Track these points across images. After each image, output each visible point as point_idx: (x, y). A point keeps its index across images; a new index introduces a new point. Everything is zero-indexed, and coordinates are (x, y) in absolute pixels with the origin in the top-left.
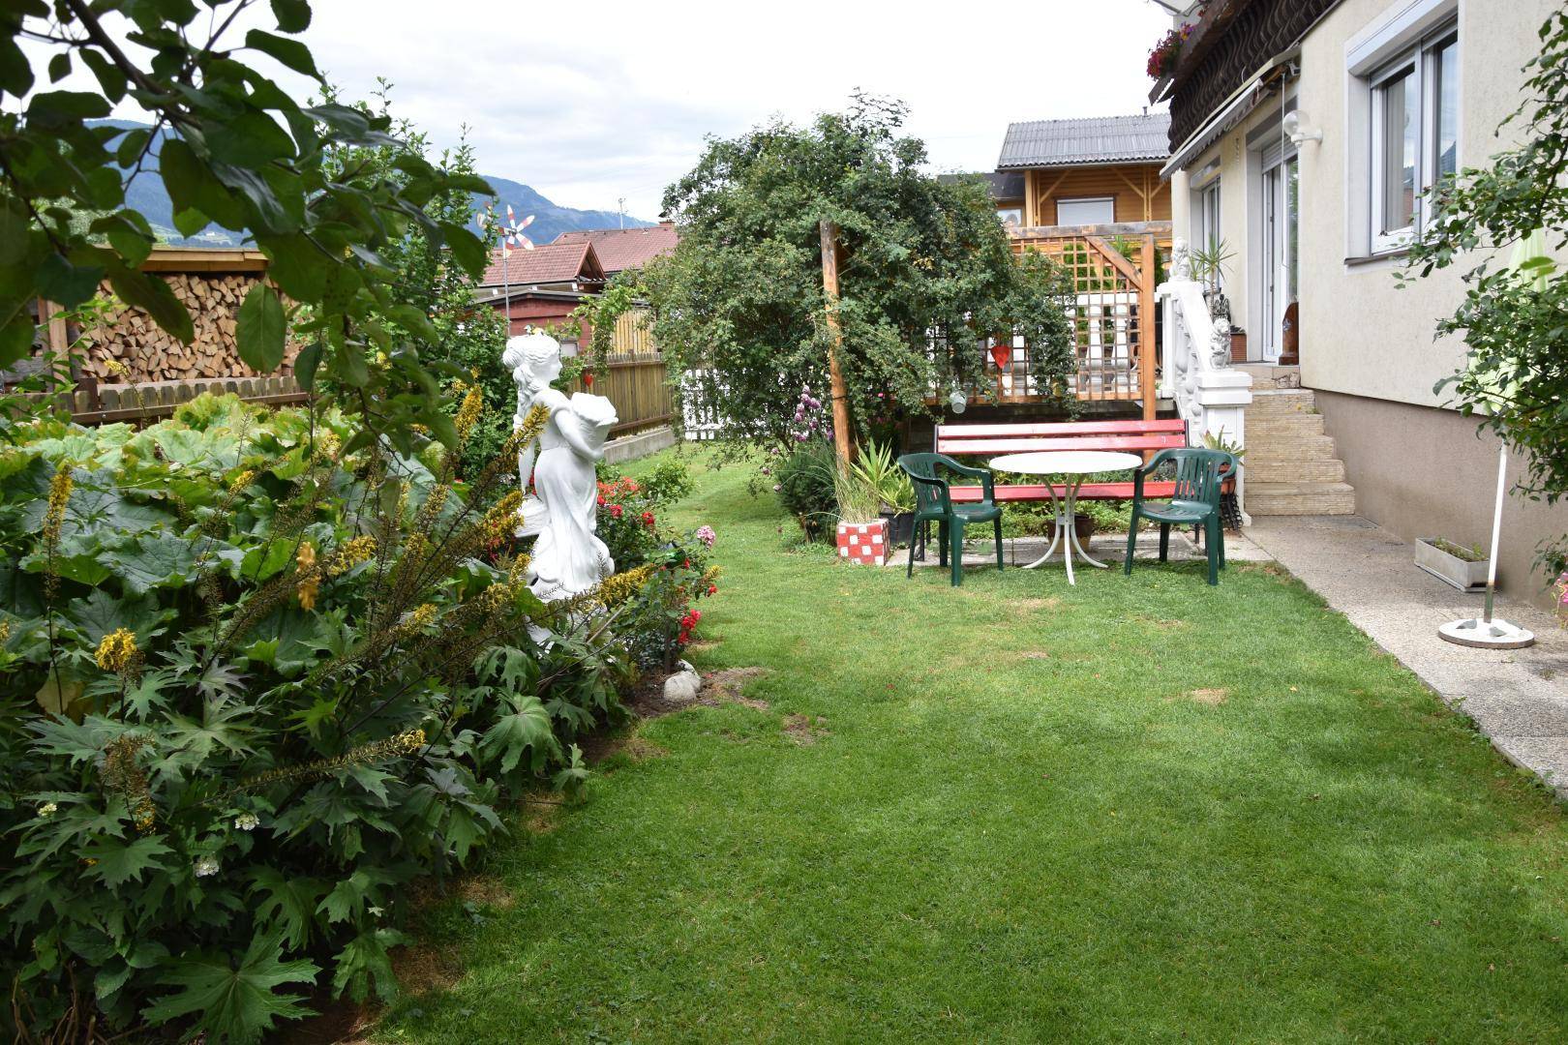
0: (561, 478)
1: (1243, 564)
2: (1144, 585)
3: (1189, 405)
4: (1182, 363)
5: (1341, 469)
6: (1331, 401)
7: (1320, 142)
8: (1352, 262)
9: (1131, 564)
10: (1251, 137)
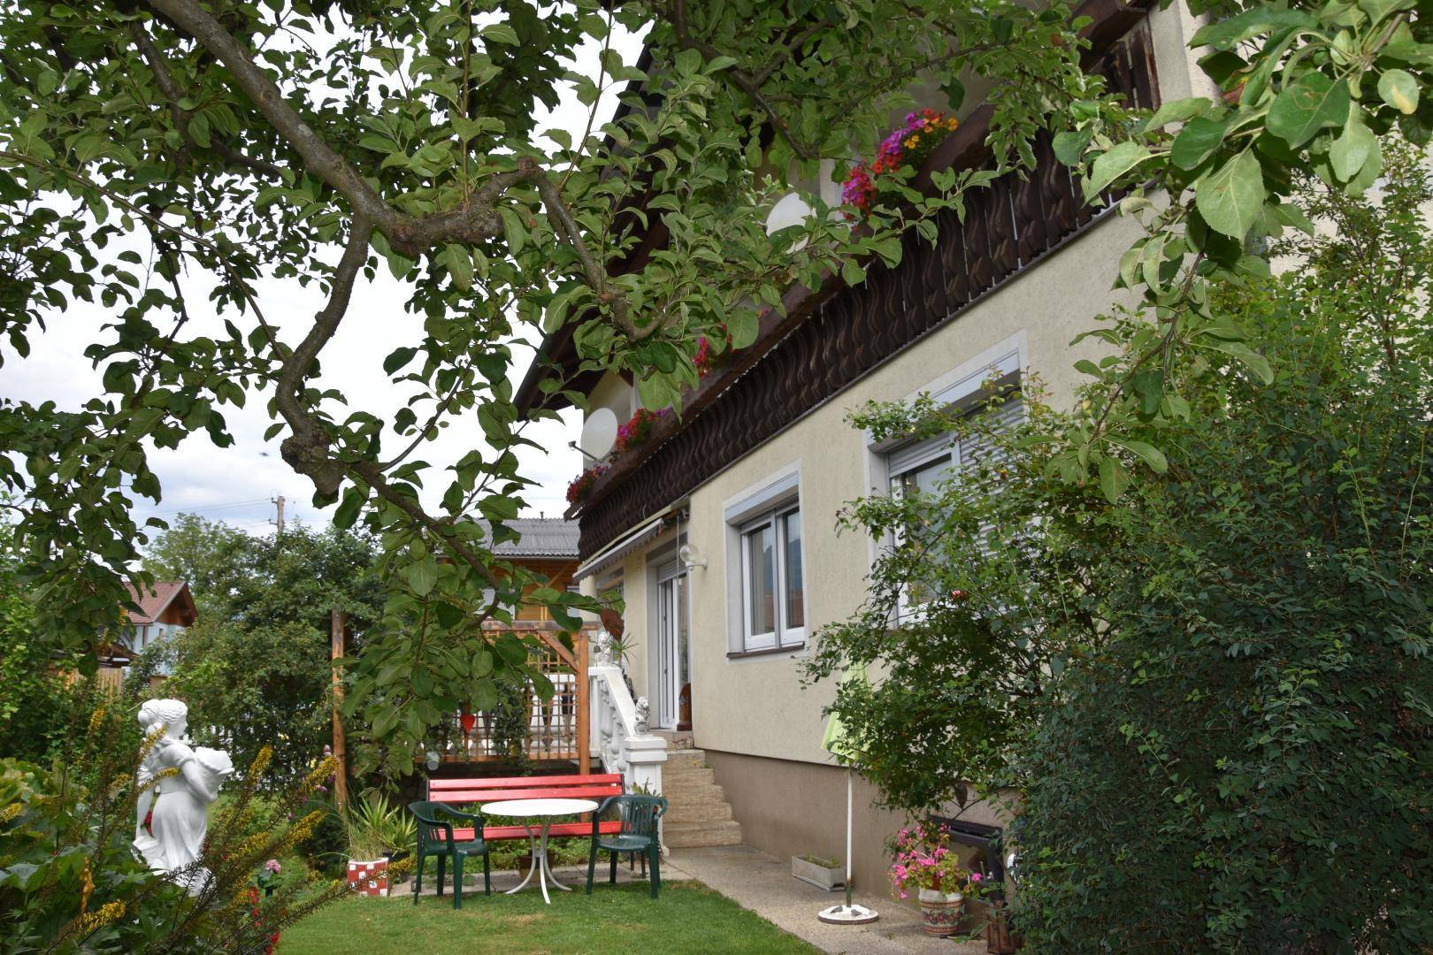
0: (180, 817)
1: (672, 882)
2: (604, 901)
3: (615, 763)
4: (607, 728)
5: (729, 810)
6: (719, 758)
7: (705, 568)
8: (732, 656)
9: (591, 887)
10: (650, 557)
